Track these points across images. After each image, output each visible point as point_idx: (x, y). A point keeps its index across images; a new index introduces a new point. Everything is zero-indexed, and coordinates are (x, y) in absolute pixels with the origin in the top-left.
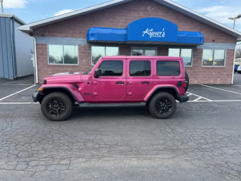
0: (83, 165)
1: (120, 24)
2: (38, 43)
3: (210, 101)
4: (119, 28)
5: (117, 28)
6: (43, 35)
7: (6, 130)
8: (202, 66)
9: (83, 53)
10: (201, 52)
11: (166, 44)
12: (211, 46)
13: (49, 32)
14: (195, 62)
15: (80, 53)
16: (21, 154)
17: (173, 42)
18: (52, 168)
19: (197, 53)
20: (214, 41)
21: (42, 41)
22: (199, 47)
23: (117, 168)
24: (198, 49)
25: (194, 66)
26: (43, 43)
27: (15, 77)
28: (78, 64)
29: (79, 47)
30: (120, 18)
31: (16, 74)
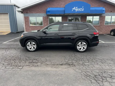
0: (27, 69)
1: (62, 5)
2: (25, 16)
3: (104, 42)
4: (62, 7)
5: (61, 7)
6: (27, 13)
7: (4, 54)
8: (105, 25)
9: (45, 20)
10: (104, 18)
11: (85, 14)
12: (110, 14)
13: (30, 11)
14: (101, 23)
15: (43, 20)
16: (5, 63)
17: (88, 13)
18: (14, 70)
19: (102, 18)
20: (111, 11)
21: (27, 15)
22: (103, 15)
23: (40, 71)
24: (103, 16)
25: (100, 25)
26: (27, 16)
27: (17, 32)
28: (43, 26)
29: (43, 17)
30: (62, 2)
31: (17, 30)
